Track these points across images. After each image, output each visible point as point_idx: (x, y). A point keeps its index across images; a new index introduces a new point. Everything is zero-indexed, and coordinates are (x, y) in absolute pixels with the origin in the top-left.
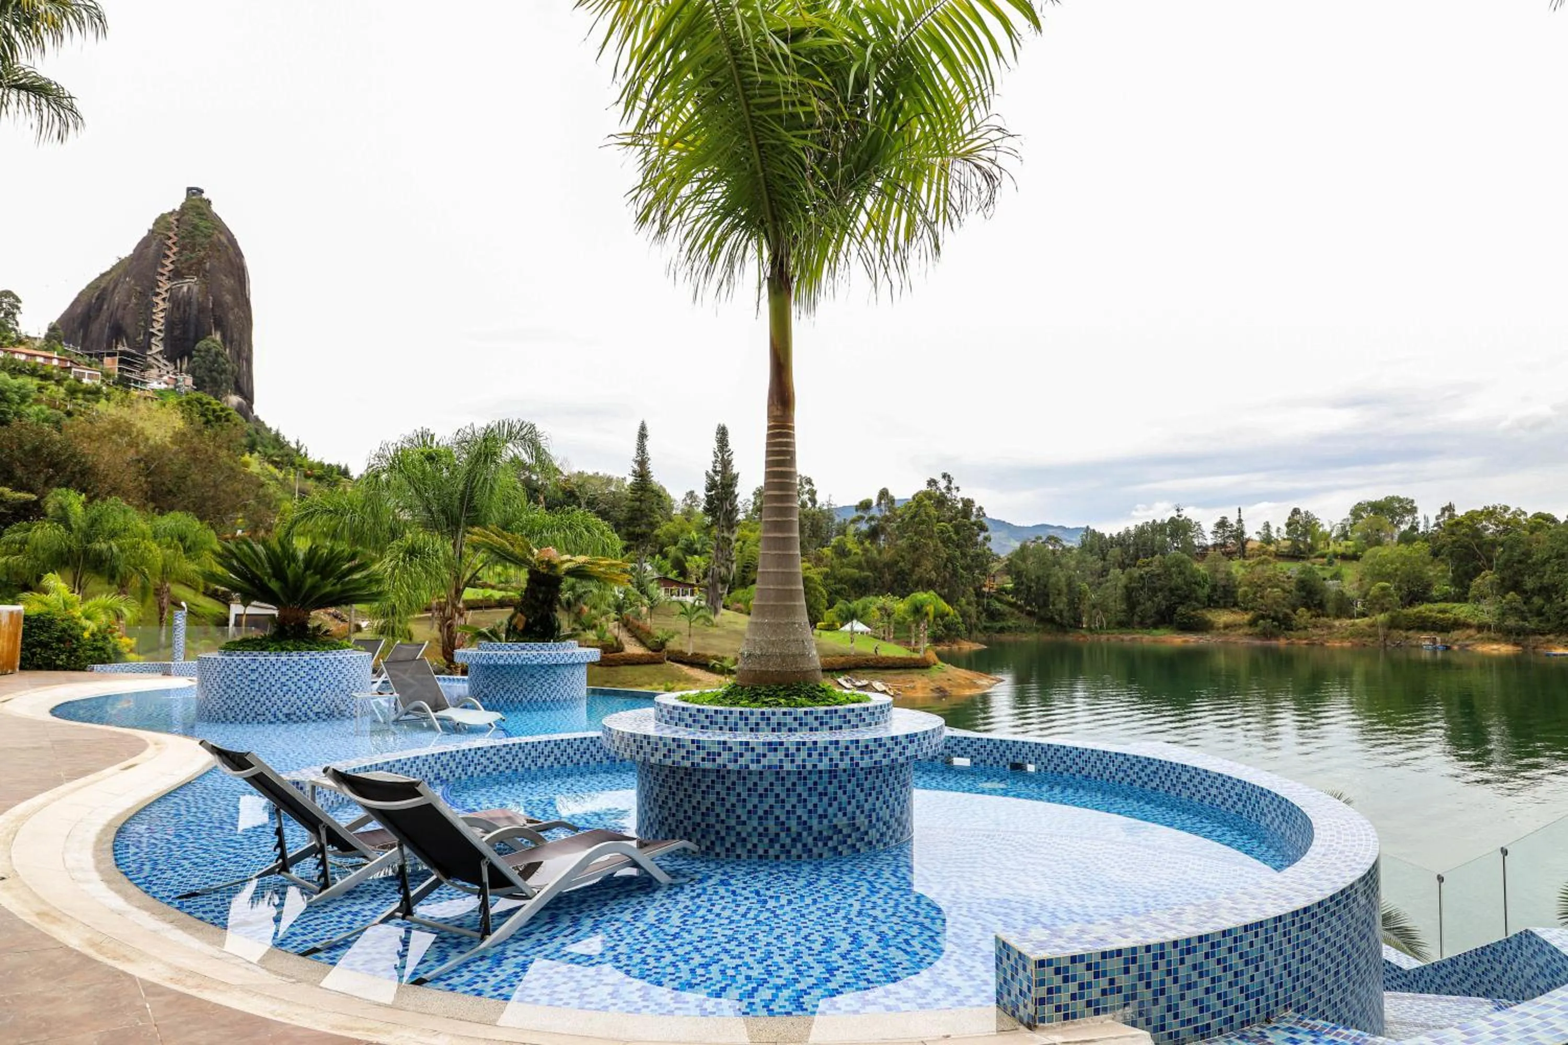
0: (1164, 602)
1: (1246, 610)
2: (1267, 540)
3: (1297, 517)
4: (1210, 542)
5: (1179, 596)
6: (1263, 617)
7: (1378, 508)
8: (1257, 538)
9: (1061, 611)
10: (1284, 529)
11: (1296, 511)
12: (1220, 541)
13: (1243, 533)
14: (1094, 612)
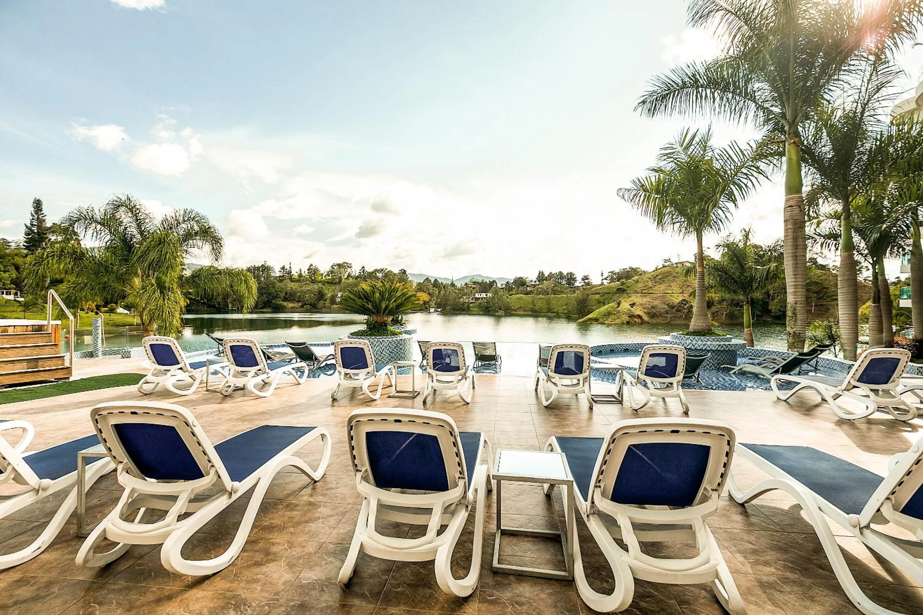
0: (266, 299)
1: (298, 302)
2: (300, 275)
3: (311, 267)
4: (278, 275)
5: (273, 296)
6: (306, 304)
7: (339, 265)
8: (297, 274)
9: (219, 302)
10: (307, 272)
11: (311, 265)
12: (282, 275)
13: (291, 272)
14: (235, 303)
